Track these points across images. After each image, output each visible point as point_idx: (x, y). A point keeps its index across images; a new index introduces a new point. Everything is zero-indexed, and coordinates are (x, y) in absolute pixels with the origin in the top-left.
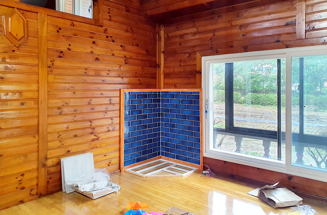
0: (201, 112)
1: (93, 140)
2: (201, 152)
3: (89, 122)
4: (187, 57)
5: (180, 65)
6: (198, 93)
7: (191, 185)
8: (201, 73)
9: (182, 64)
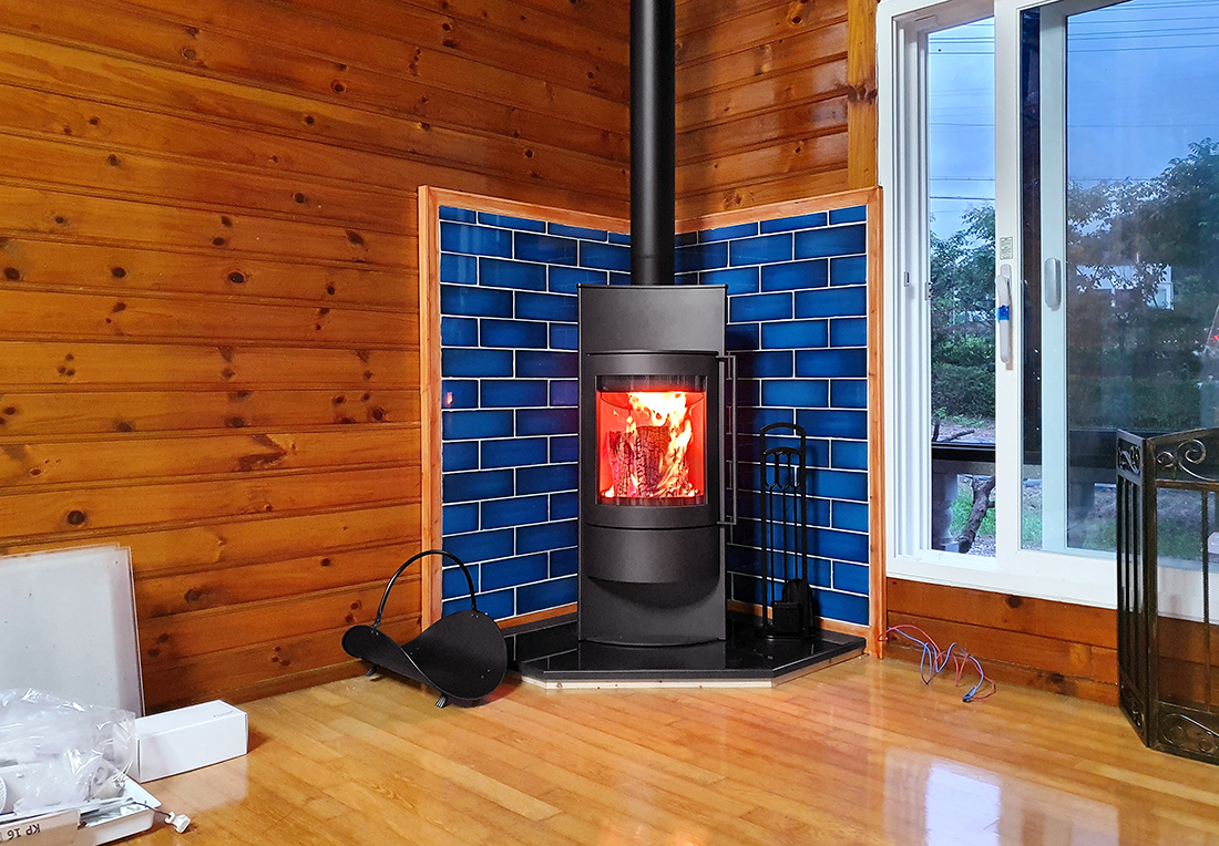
0: (873, 325)
1: (246, 464)
2: (874, 550)
3: (218, 356)
4: (796, 20)
5: (759, 73)
6: (860, 212)
7: (817, 728)
8: (874, 94)
9: (766, 68)
